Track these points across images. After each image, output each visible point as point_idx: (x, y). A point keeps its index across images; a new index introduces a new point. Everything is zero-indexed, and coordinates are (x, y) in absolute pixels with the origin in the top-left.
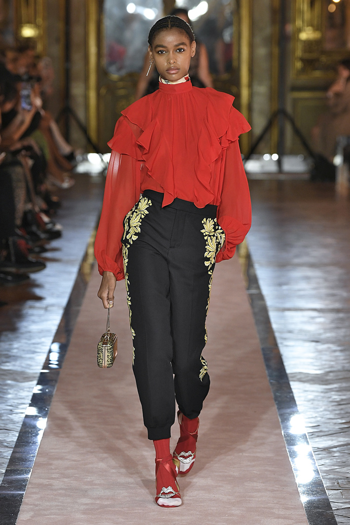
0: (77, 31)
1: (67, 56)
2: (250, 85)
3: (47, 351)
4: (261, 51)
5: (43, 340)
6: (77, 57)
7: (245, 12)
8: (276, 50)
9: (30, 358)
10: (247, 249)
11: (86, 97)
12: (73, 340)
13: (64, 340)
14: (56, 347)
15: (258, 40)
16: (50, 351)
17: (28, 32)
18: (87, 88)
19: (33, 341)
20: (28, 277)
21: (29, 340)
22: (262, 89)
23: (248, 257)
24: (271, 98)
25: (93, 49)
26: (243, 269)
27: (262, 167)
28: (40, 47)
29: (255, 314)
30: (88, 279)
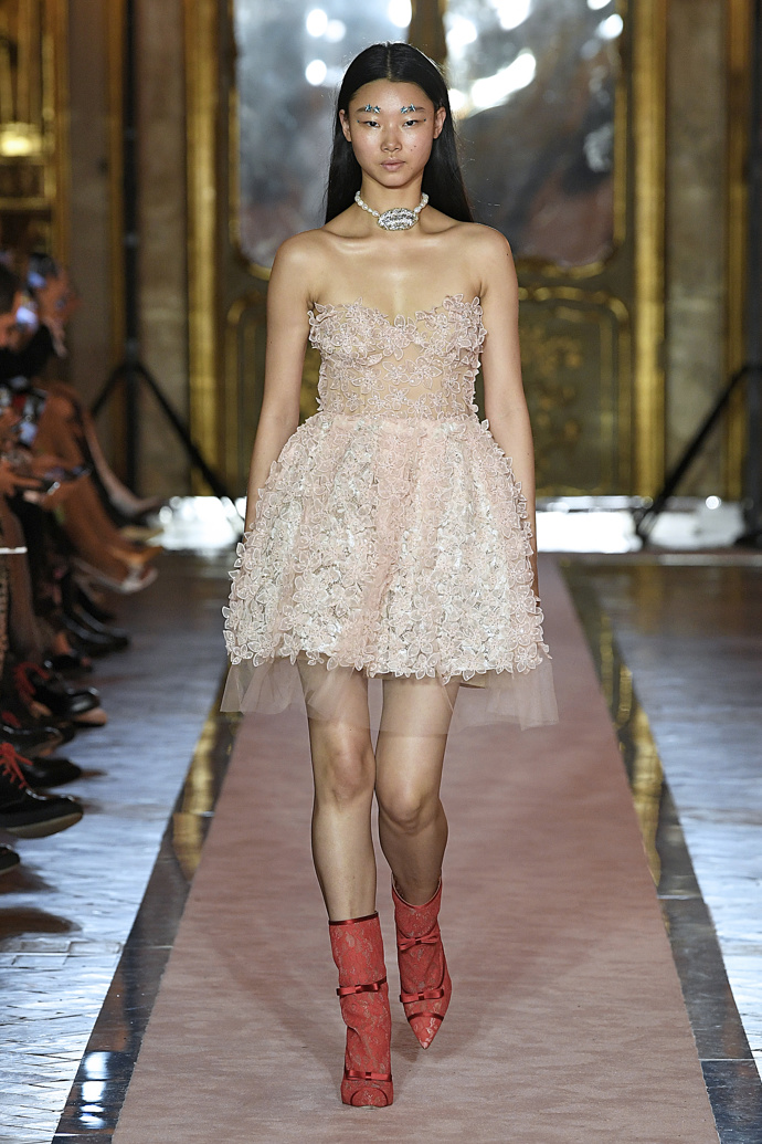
0: (158, 140)
1: (131, 216)
2: (664, 295)
3: (72, 1075)
4: (694, 196)
5: (61, 1042)
6: (157, 214)
7: (646, 82)
8: (738, 193)
9: (24, 1096)
10: (659, 770)
11: (187, 332)
12: (149, 1042)
13: (121, 1045)
14: (97, 1064)
15: (684, 163)
16: (82, 1077)
17: (17, 143)
18: (188, 307)
19: (32, 1047)
20: (17, 858)
21: (22, 1043)
22: (697, 305)
23: (662, 793)
24: (725, 332)
25: (205, 194)
26: (646, 830)
27: (698, 532)
28: (49, 189)
29: (681, 962)
30: (195, 860)
